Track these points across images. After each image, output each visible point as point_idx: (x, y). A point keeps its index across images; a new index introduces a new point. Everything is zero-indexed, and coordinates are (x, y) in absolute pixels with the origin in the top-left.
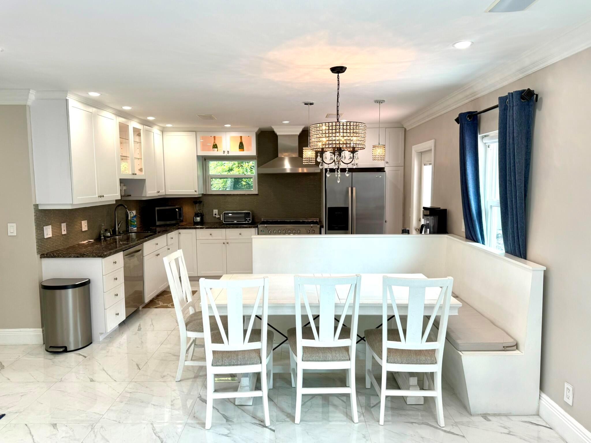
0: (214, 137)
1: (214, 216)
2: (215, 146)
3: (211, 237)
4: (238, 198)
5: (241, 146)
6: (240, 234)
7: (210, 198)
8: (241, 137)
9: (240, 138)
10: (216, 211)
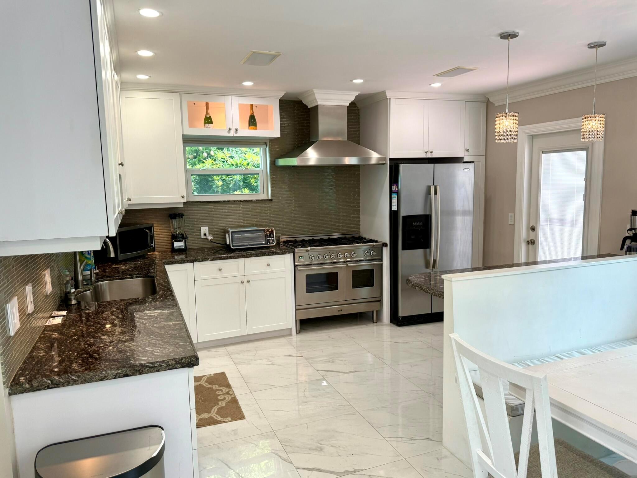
0: (207, 104)
1: (203, 237)
2: (208, 120)
3: (219, 275)
4: (241, 206)
5: (252, 122)
6: (268, 265)
7: (195, 208)
8: (252, 106)
9: (249, 108)
10: (205, 230)
